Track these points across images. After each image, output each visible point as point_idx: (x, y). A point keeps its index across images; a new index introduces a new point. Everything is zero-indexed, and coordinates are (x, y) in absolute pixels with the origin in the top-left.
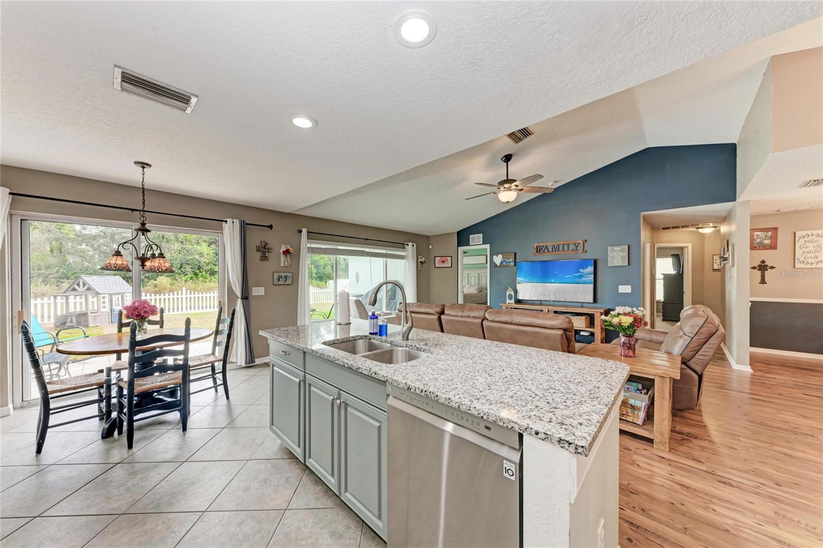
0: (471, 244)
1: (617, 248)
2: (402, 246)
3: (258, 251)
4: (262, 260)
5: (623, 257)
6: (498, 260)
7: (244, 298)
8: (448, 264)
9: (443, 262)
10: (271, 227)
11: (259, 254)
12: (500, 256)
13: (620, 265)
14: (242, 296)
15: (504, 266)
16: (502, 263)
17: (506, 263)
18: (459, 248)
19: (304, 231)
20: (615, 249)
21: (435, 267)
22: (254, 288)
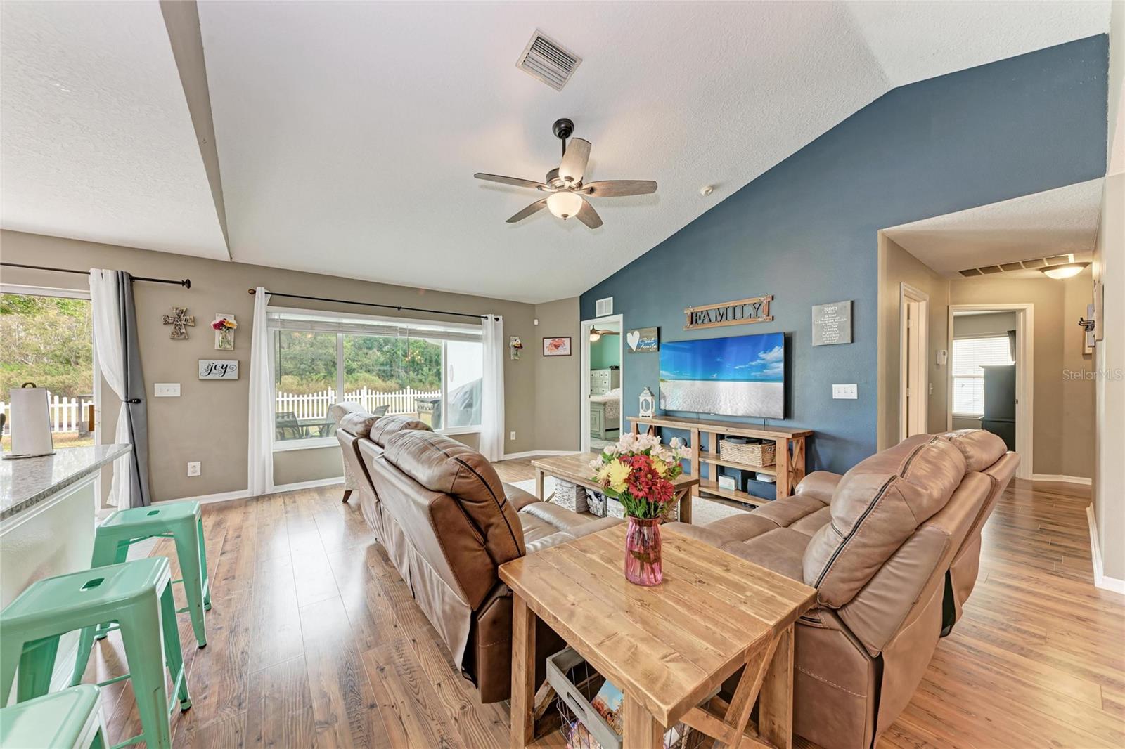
0: (597, 316)
1: (829, 309)
2: (476, 319)
3: (166, 323)
4: (173, 338)
5: (840, 327)
6: (634, 339)
7: (131, 401)
8: (565, 350)
9: (557, 346)
10: (187, 283)
11: (171, 329)
12: (637, 333)
13: (835, 342)
14: (127, 397)
15: (643, 352)
16: (639, 346)
17: (646, 345)
18: (582, 322)
19: (260, 291)
20: (826, 309)
21: (544, 356)
22: (157, 385)
